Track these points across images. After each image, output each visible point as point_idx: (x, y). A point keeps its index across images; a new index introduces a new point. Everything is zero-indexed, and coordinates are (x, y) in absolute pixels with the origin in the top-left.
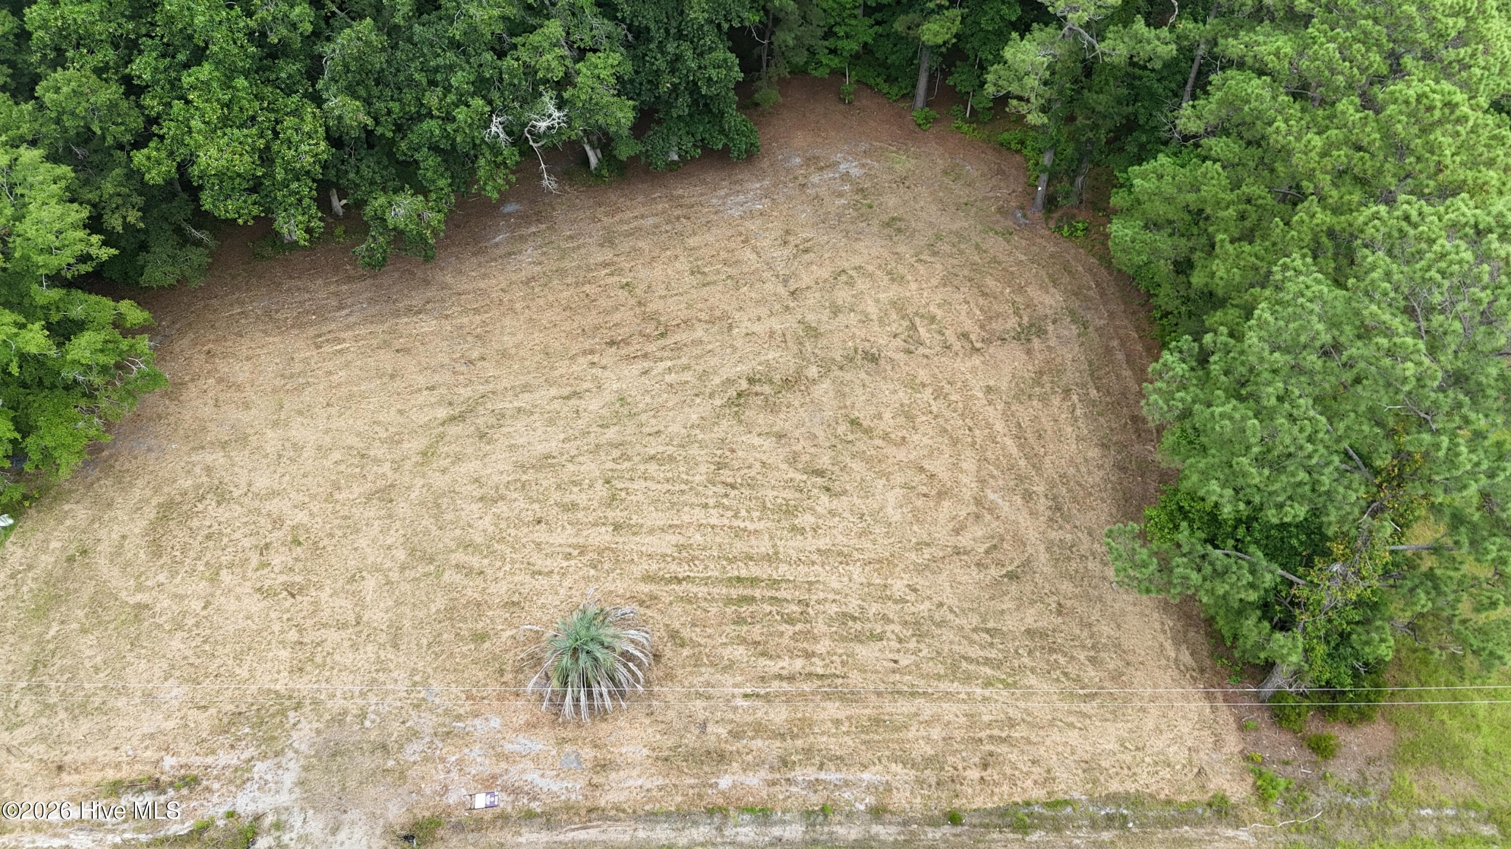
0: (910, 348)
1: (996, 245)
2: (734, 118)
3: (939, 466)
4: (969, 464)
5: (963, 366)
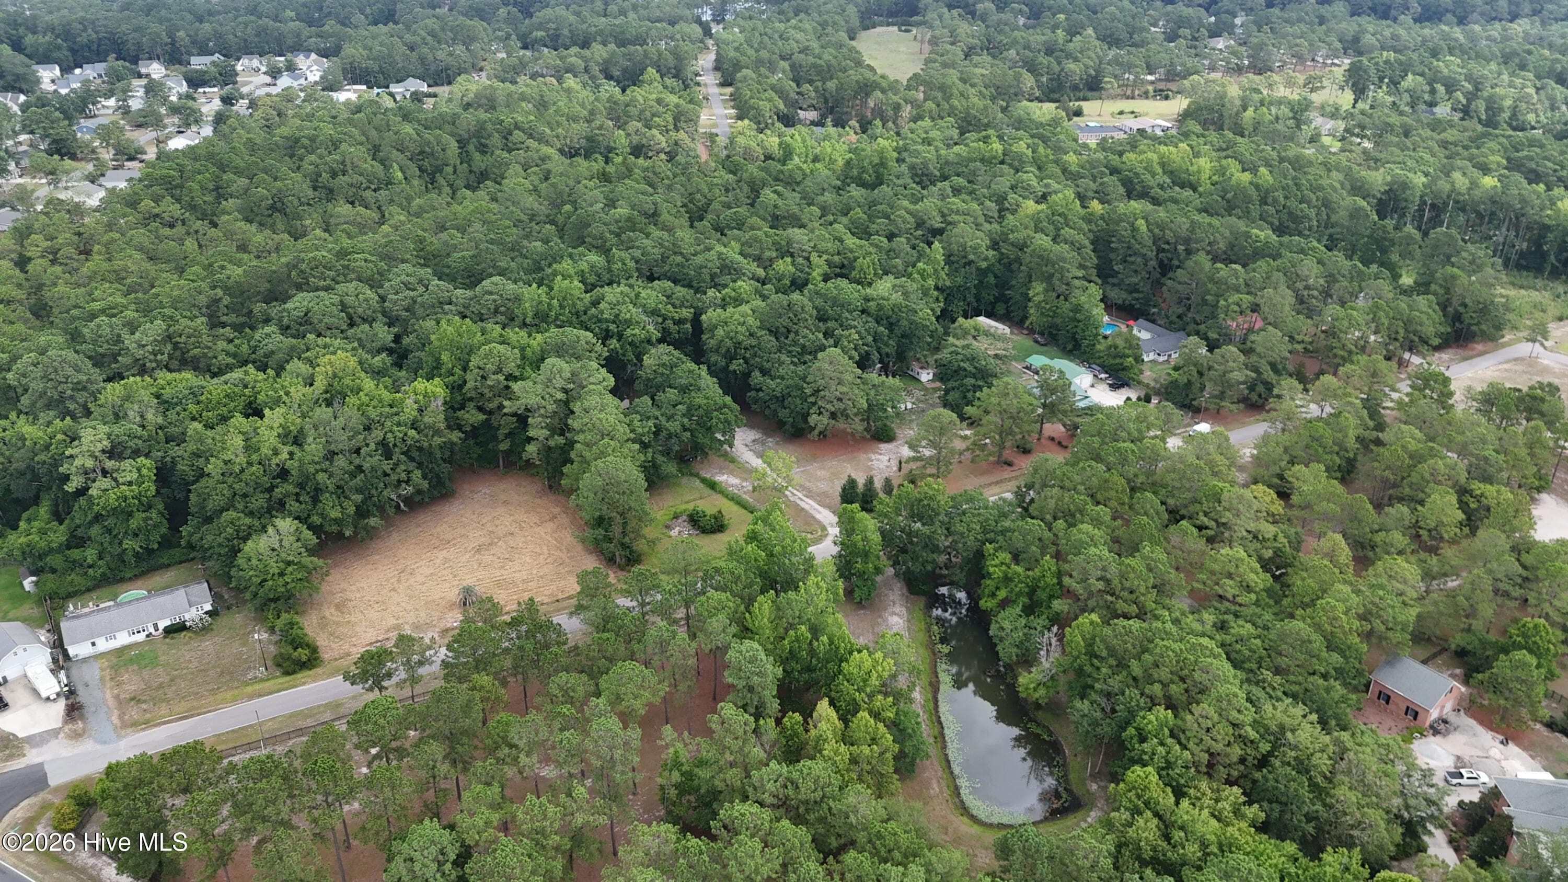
0: (521, 529)
1: (538, 501)
2: (447, 483)
3: (538, 550)
4: (545, 548)
5: (537, 530)
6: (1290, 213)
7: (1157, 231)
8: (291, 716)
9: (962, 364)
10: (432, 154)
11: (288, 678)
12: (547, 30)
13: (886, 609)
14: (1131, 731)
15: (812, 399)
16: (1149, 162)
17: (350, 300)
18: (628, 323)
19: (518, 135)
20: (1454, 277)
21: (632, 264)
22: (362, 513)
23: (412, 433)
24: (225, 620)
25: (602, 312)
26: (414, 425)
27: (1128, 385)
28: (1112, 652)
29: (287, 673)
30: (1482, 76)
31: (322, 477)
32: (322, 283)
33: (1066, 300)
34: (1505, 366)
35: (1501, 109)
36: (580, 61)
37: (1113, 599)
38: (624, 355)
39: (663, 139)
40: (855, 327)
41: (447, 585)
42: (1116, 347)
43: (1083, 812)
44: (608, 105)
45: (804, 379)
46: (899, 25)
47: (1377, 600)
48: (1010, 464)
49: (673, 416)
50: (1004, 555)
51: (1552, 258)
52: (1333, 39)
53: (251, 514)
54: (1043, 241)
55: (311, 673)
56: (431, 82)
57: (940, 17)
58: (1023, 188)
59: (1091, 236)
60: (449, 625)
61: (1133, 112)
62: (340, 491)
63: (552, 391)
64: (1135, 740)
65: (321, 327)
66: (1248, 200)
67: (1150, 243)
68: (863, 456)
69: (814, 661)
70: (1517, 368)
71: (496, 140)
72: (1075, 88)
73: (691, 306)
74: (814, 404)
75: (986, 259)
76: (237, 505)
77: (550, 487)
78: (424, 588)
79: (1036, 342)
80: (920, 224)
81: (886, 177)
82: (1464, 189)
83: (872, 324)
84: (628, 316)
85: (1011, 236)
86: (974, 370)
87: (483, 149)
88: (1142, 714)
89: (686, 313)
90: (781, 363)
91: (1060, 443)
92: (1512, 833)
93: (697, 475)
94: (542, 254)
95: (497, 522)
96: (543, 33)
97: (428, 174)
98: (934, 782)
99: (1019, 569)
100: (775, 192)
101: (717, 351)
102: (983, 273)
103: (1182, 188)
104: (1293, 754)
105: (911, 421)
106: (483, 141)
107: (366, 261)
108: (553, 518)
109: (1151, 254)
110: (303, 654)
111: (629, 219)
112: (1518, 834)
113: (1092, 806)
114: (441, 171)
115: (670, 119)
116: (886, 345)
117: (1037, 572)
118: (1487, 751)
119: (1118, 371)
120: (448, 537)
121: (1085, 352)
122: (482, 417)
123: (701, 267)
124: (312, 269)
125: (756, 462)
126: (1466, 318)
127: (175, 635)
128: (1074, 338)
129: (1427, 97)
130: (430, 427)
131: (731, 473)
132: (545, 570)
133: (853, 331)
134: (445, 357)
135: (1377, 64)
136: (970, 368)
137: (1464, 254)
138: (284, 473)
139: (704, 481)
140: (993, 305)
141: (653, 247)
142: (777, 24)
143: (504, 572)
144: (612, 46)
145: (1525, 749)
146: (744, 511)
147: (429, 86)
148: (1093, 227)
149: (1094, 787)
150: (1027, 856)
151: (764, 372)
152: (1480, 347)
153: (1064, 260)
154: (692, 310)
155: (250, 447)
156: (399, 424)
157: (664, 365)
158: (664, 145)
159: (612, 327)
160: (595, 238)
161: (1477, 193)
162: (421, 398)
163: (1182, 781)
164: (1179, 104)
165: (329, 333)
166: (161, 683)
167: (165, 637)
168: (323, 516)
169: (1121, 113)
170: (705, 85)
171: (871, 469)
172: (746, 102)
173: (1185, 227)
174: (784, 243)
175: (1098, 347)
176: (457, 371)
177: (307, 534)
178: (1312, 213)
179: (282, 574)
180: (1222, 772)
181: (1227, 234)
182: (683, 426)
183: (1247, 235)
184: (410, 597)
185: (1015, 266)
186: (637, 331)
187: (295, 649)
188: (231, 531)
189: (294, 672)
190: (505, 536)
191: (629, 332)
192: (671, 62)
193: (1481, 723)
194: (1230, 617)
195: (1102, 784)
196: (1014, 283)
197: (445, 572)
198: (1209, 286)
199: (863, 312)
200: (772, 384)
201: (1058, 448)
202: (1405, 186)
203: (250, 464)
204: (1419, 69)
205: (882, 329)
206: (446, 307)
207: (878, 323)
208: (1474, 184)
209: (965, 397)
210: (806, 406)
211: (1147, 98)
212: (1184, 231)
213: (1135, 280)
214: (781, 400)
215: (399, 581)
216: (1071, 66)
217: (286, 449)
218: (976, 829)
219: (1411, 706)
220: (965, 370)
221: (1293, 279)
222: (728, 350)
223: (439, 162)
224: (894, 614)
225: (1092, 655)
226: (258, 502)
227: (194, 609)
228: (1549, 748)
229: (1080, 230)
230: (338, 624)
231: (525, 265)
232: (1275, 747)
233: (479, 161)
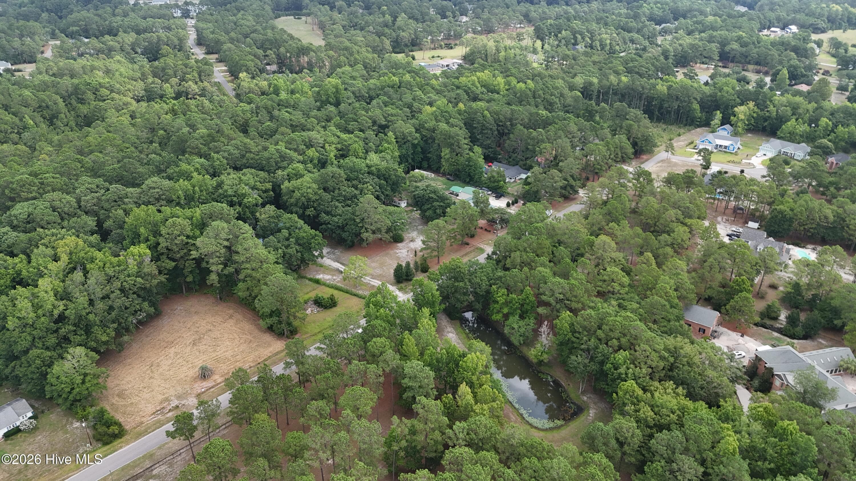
0: (214, 326)
1: (216, 308)
4: (235, 335)
5: (225, 325)
6: (547, 101)
7: (495, 116)
8: (123, 469)
9: (430, 195)
10: (47, 107)
11: (108, 447)
12: (80, 26)
13: (443, 331)
14: (609, 366)
15: (361, 225)
16: (474, 81)
17: (57, 203)
18: (244, 195)
19: (104, 92)
20: (631, 125)
21: (225, 161)
22: (119, 334)
23: (139, 280)
24: (44, 419)
25: (226, 191)
26: (138, 275)
27: (504, 196)
28: (585, 328)
29: (106, 444)
30: (593, 30)
31: (91, 317)
32: (31, 195)
33: (461, 156)
34: (659, 165)
35: (606, 45)
36: (116, 44)
37: (569, 302)
38: (244, 214)
39: (196, 87)
40: (369, 182)
41: (185, 368)
42: (493, 177)
43: (586, 412)
44: (151, 69)
45: (353, 214)
46: (294, 15)
47: (680, 281)
48: (468, 244)
49: (289, 245)
50: (503, 290)
51: (657, 113)
52: (518, 15)
53: (47, 349)
54: (443, 126)
55: (122, 440)
56: (12, 62)
57: (320, 10)
58: (418, 99)
59: (463, 121)
60: (199, 391)
61: (439, 57)
62: (103, 325)
63: (221, 241)
64: (612, 370)
65: (43, 223)
66: (527, 96)
67: (493, 123)
68: (391, 252)
69: (440, 365)
70: (664, 165)
71: (90, 95)
72: (406, 45)
73: (269, 182)
74: (362, 227)
75: (416, 138)
76: (37, 345)
77: (221, 299)
78: (171, 373)
79: (448, 179)
80: (374, 123)
81: (341, 99)
82: (616, 84)
83: (376, 180)
84: (244, 191)
85: (426, 125)
86: (437, 198)
87: (82, 101)
88: (612, 356)
89: (269, 186)
90: (336, 207)
91: (486, 230)
92: (773, 375)
93: (305, 277)
94: (159, 162)
95: (197, 325)
96: (78, 28)
97: (48, 120)
98: (511, 414)
99: (514, 296)
100: (287, 112)
101: (296, 205)
102: (414, 146)
103: (492, 93)
104: (686, 359)
105: (407, 229)
106: (80, 96)
107: (53, 178)
108: (231, 317)
109: (495, 128)
110: (114, 429)
111: (209, 135)
112: (778, 375)
113: (588, 408)
114: (57, 117)
115: (196, 75)
116: (386, 190)
117: (523, 296)
118: (737, 341)
119: (496, 189)
120: (170, 339)
121: (476, 182)
122: (174, 264)
123: (269, 159)
124: (21, 187)
125: (336, 265)
126: (639, 144)
127: (13, 437)
128: (469, 175)
129: (573, 41)
130: (149, 274)
131: (324, 273)
132: (242, 348)
133: (369, 184)
134: (142, 230)
135: (547, 26)
136: (435, 197)
137: (632, 114)
138: (62, 318)
139: (310, 280)
140: (421, 163)
141: (234, 150)
142: (231, 18)
143: (217, 354)
144: (133, 34)
145: (751, 337)
146: (342, 293)
147: (12, 65)
148: (463, 117)
149: (585, 398)
150: (604, 438)
151: (327, 213)
152: (645, 157)
153: (458, 135)
154: (271, 184)
155: (36, 307)
156: (129, 276)
157: (273, 217)
158: (197, 90)
159: (235, 199)
160: (193, 148)
161: (622, 85)
162: (137, 257)
163: (645, 384)
164: (460, 51)
165: (50, 226)
166: (20, 470)
167: (6, 440)
168: (97, 341)
169: (433, 57)
170: (196, 54)
171: (398, 258)
172: (237, 62)
173: (509, 113)
174: (307, 140)
175: (483, 178)
176: (151, 238)
177: (93, 354)
178: (557, 100)
179: (83, 382)
180: (657, 375)
181: (527, 114)
182: (296, 250)
183: (538, 114)
184: (165, 380)
185: (430, 141)
186: (250, 199)
187: (108, 427)
188: (39, 362)
189: (111, 442)
190: (206, 332)
191: (245, 200)
192: (176, 42)
193: (729, 329)
194: (621, 301)
195: (588, 396)
196: (431, 150)
197: (179, 361)
198: (529, 141)
199: (368, 173)
200: (336, 219)
201: (486, 233)
202: (591, 84)
203: (38, 317)
204: (565, 27)
205: (382, 181)
206: (126, 200)
207: (379, 178)
208: (620, 81)
209: (435, 213)
210: (357, 229)
211: (442, 48)
212: (509, 115)
213: (489, 142)
214: (342, 228)
215: (152, 372)
216: (403, 34)
217: (61, 303)
218: (542, 434)
219: (702, 327)
220: (432, 198)
221: (568, 133)
222: (303, 204)
223: (54, 112)
224: (448, 332)
225: (574, 332)
226: (52, 340)
227: (21, 418)
228: (760, 334)
229: (458, 119)
230: (125, 406)
231: (151, 170)
232: (676, 359)
233: (84, 109)
